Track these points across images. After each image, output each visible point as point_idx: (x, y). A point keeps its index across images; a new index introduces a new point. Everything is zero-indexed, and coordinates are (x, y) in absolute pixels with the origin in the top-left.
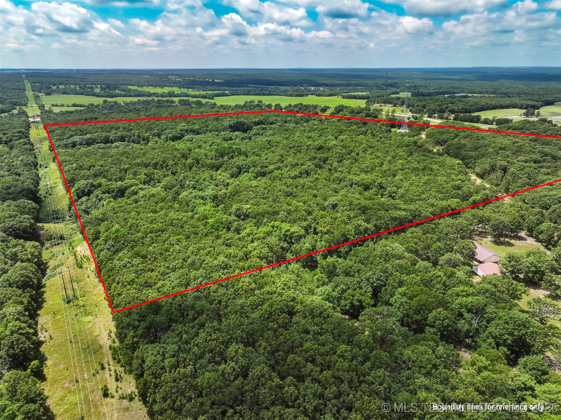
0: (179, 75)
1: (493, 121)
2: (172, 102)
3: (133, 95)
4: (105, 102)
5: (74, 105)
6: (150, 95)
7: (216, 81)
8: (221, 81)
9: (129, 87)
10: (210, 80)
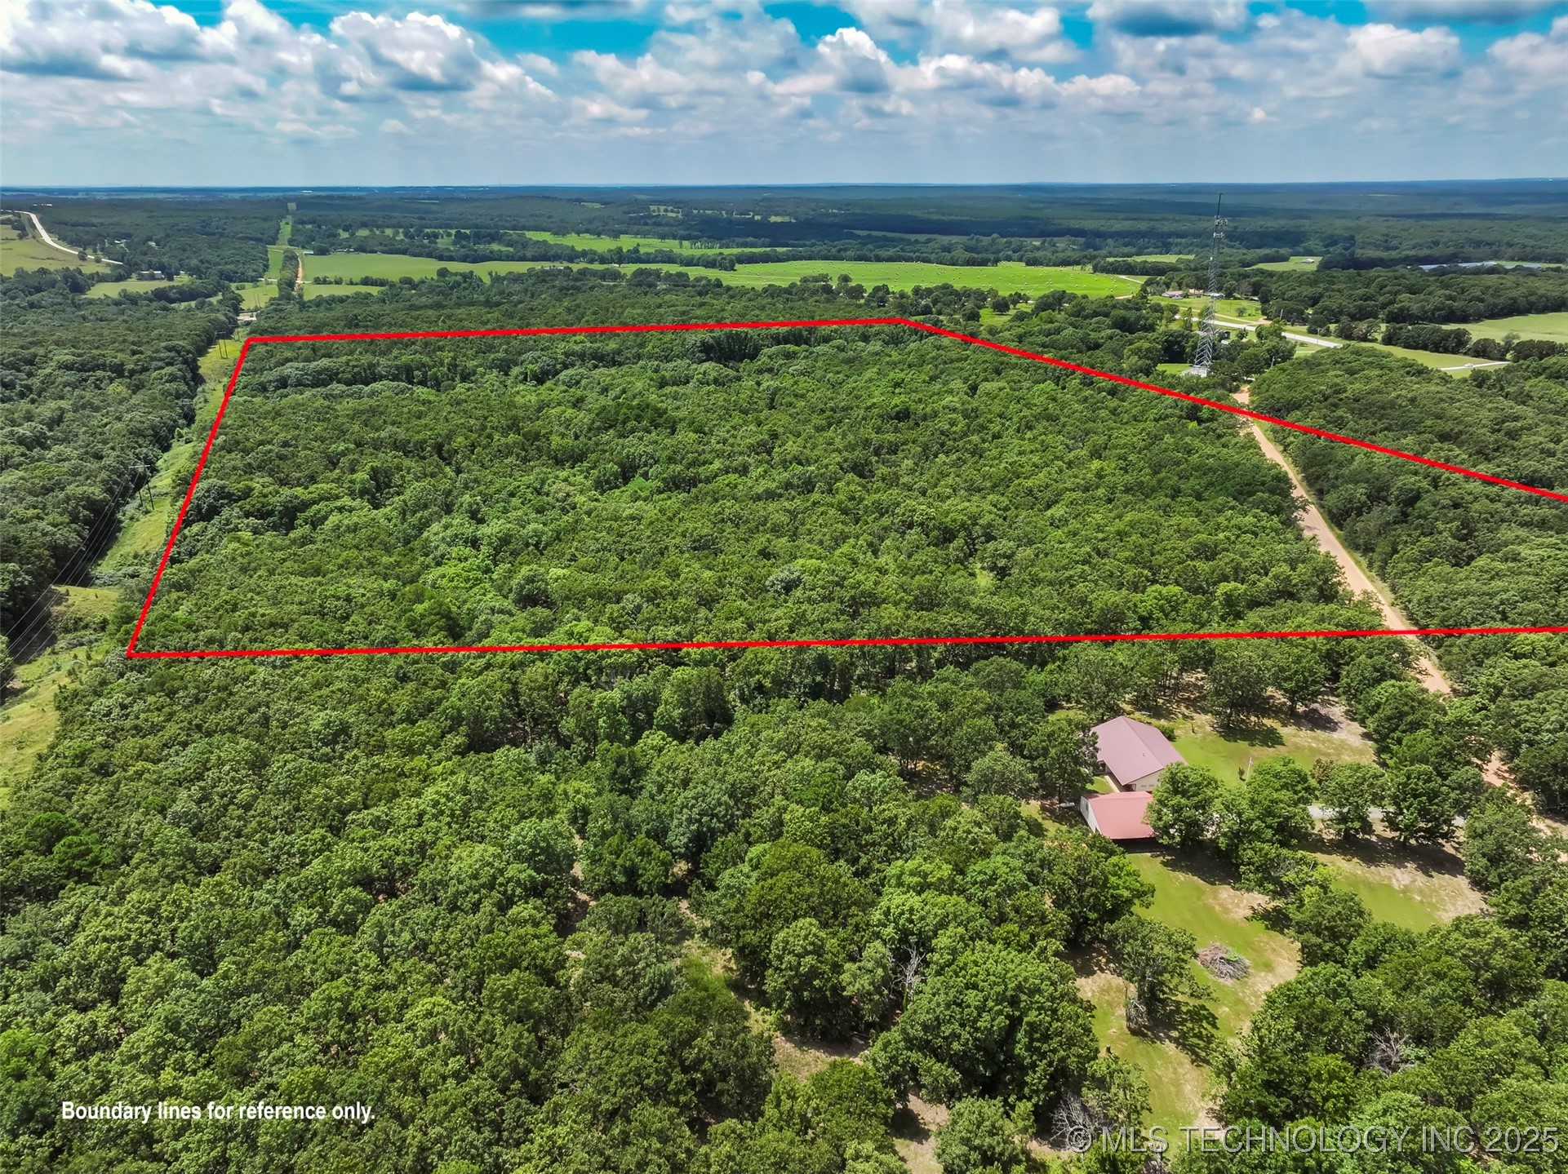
0: (677, 204)
1: (1508, 347)
2: (616, 276)
3: (529, 254)
4: (443, 273)
5: (366, 282)
6: (573, 256)
7: (773, 219)
8: (786, 219)
9: (530, 235)
10: (757, 218)
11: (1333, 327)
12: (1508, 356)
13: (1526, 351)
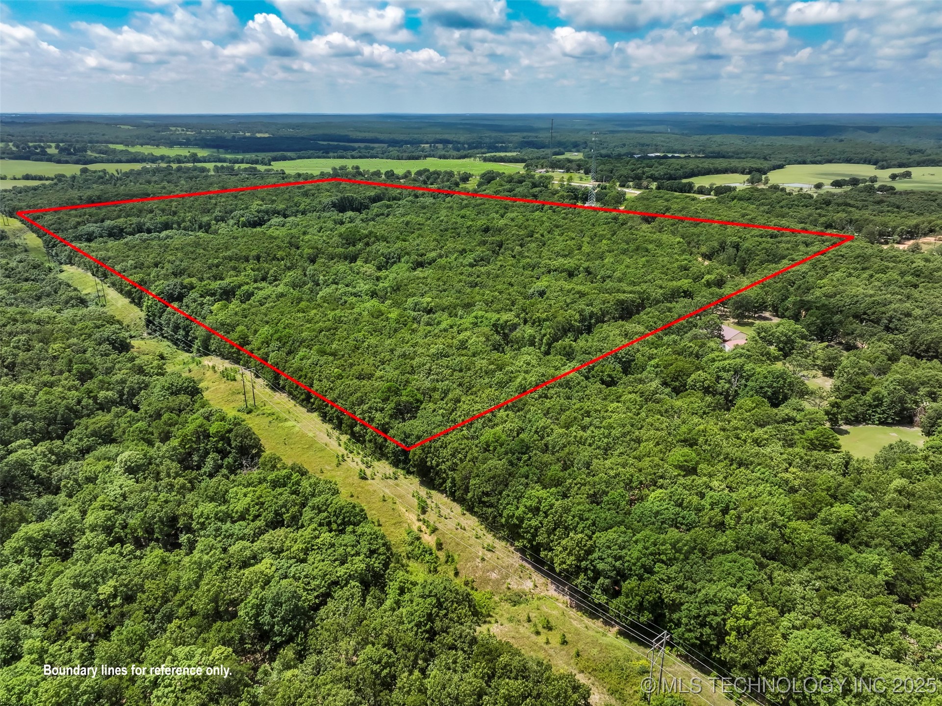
0: (188, 127)
1: (711, 189)
2: (203, 170)
3: (123, 159)
4: (84, 171)
5: (27, 177)
6: (154, 159)
7: (258, 135)
8: (267, 135)
9: (111, 146)
10: (248, 134)
11: (631, 184)
12: (712, 193)
13: (721, 191)
